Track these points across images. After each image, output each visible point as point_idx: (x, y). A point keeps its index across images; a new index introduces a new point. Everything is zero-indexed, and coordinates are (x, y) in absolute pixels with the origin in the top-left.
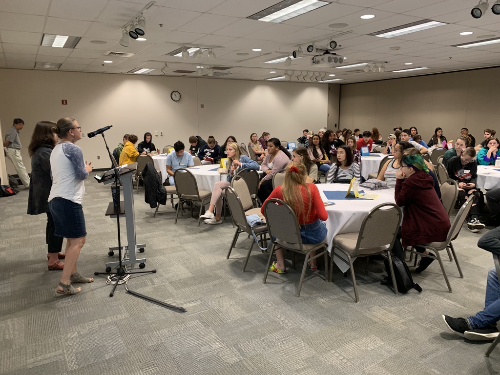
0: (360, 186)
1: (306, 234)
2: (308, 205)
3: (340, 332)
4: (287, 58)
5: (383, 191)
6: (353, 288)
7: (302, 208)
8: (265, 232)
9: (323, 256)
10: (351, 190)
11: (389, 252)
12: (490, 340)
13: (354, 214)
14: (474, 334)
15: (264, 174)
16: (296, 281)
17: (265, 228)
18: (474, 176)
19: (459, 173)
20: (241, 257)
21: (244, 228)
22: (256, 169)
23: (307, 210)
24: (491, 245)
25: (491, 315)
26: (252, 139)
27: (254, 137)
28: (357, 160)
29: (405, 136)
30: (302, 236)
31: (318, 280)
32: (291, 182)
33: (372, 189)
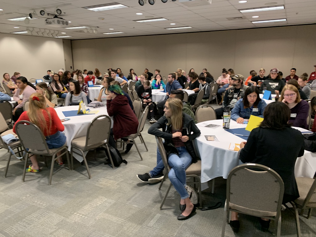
0: (87, 106)
1: (51, 142)
2: (49, 122)
3: (80, 200)
4: (26, 18)
5: (101, 108)
6: (86, 171)
7: (45, 125)
8: (20, 145)
9: (65, 154)
10: (81, 109)
11: (107, 144)
12: (160, 181)
13: (83, 124)
14: (153, 180)
15: (17, 104)
16: (47, 175)
17: (19, 143)
18: (151, 96)
19: (143, 94)
20: (2, 167)
21: (1, 145)
22: (7, 101)
23: (49, 126)
24: (154, 132)
25: (160, 168)
26: (5, 78)
27: (6, 76)
28: (86, 90)
29: (113, 73)
30: (48, 144)
31: (64, 171)
32: (35, 108)
33: (94, 107)
